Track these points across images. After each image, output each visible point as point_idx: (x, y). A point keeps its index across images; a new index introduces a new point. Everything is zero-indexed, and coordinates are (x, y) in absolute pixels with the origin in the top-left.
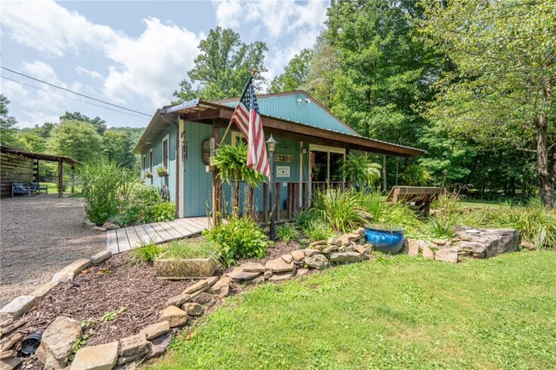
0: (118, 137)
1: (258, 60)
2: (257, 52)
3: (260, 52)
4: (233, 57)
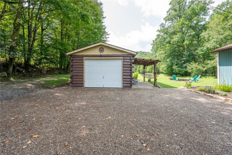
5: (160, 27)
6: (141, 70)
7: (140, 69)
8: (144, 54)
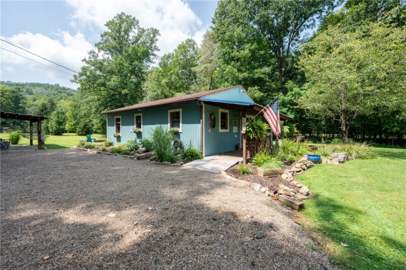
0: (6, 91)
1: (152, 41)
2: (152, 35)
3: (154, 36)
4: (133, 37)
5: (89, 55)
6: (52, 128)
7: (49, 125)
8: (65, 92)
